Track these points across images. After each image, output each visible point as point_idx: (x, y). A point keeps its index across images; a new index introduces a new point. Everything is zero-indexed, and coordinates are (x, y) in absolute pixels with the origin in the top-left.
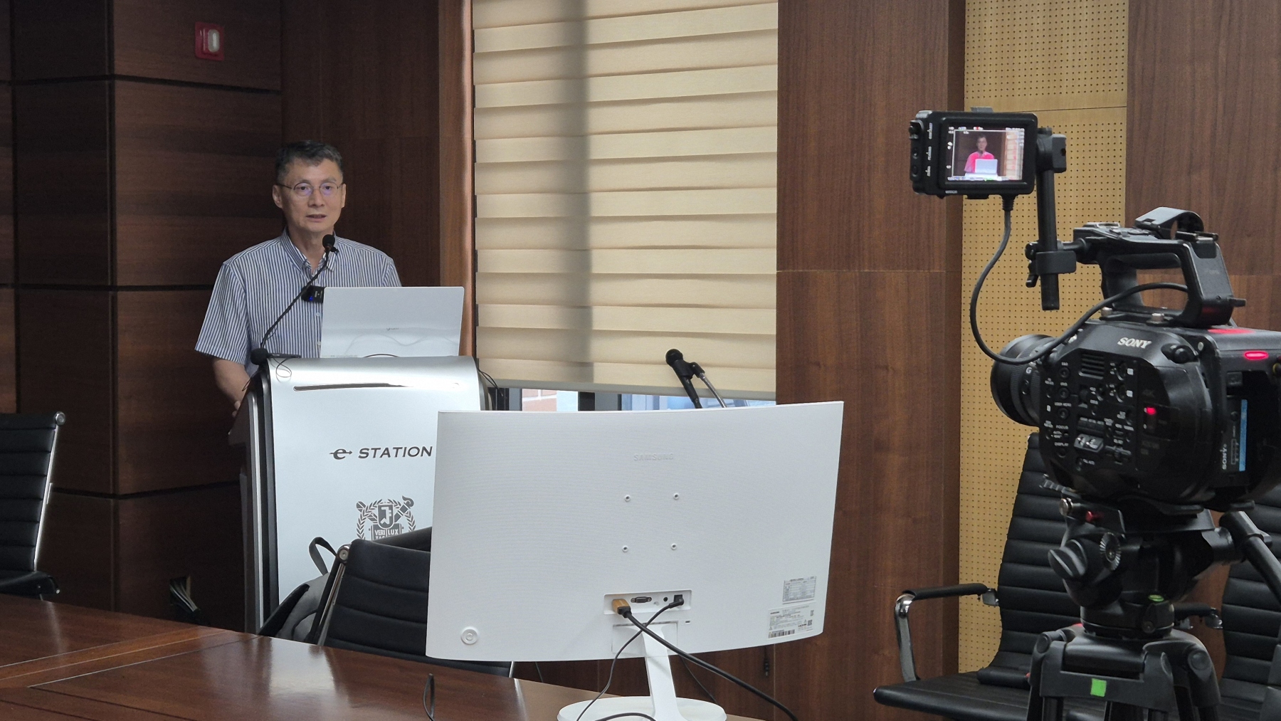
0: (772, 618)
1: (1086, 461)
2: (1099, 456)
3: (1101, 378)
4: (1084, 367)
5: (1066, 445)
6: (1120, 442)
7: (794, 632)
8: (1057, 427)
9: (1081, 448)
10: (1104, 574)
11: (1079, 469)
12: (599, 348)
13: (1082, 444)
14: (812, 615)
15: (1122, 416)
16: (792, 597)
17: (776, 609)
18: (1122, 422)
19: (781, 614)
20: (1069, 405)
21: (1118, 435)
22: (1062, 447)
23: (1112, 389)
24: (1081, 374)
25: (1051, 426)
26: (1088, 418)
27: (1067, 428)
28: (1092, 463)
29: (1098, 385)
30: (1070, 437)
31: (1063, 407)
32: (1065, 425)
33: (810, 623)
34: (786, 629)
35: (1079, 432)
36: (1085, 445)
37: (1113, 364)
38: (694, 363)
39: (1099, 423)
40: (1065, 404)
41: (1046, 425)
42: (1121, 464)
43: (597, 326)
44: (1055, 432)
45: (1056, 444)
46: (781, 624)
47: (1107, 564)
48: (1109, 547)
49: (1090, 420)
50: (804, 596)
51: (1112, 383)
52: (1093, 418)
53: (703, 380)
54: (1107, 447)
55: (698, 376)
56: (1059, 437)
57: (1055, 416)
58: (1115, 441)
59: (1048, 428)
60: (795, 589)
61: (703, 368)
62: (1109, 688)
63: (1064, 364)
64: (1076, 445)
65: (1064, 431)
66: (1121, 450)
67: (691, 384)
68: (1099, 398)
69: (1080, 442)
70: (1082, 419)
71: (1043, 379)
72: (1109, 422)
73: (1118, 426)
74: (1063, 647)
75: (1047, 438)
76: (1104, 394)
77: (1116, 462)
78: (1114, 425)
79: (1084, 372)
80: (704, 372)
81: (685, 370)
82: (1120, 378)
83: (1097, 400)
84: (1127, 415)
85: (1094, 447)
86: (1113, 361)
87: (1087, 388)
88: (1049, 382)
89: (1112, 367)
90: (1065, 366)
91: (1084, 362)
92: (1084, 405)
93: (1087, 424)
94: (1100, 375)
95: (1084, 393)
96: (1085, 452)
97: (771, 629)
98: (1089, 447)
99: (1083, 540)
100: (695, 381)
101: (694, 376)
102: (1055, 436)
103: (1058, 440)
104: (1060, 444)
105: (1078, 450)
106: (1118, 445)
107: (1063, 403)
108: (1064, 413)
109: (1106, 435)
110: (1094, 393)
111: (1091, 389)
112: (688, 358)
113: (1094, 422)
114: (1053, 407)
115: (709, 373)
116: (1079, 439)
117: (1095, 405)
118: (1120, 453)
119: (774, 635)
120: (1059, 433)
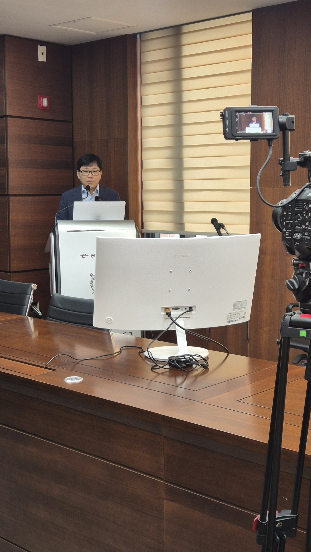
0: (228, 316)
1: (297, 243)
2: (300, 240)
3: (301, 210)
4: (297, 206)
5: (291, 237)
6: (307, 234)
7: (237, 320)
8: (287, 230)
9: (295, 238)
10: (304, 288)
11: (295, 247)
12: (187, 218)
13: (296, 236)
14: (245, 314)
15: (307, 224)
16: (237, 308)
17: (229, 312)
18: (307, 226)
19: (232, 314)
20: (292, 222)
21: (306, 232)
22: (289, 238)
23: (305, 213)
24: (296, 209)
25: (285, 230)
26: (298, 226)
27: (291, 231)
28: (299, 244)
29: (301, 213)
30: (291, 234)
31: (289, 222)
32: (290, 230)
33: (244, 317)
34: (234, 320)
35: (295, 232)
36: (296, 237)
37: (305, 204)
38: (222, 224)
39: (301, 228)
40: (290, 221)
41: (284, 230)
42: (307, 243)
43: (186, 210)
44: (286, 233)
45: (287, 237)
46: (232, 318)
47: (305, 283)
48: (306, 277)
49: (299, 227)
50: (242, 307)
51: (305, 211)
52: (299, 226)
53: (224, 229)
54: (303, 237)
55: (223, 228)
56: (288, 234)
57: (286, 227)
58: (305, 234)
59: (284, 231)
60: (238, 305)
61: (225, 225)
62: (307, 333)
63: (290, 205)
64: (294, 237)
65: (290, 232)
66: (307, 237)
67: (220, 232)
68: (301, 217)
69: (295, 236)
70: (297, 227)
71: (283, 212)
72: (304, 226)
73: (306, 228)
74: (290, 318)
75: (284, 235)
76: (302, 216)
77: (306, 242)
78: (305, 227)
79: (297, 208)
80: (225, 227)
81: (218, 226)
82: (307, 209)
83: (300, 218)
84: (309, 223)
85: (299, 237)
86: (305, 202)
87: (297, 214)
88: (285, 213)
89: (305, 205)
90: (290, 206)
91: (298, 204)
92: (297, 221)
93: (297, 229)
94: (301, 209)
95: (297, 216)
96: (296, 240)
97: (228, 320)
98: (297, 238)
99: (298, 275)
100: (222, 231)
101: (221, 228)
102: (287, 234)
103: (288, 236)
104: (288, 237)
105: (294, 239)
106: (307, 236)
107: (289, 221)
108: (290, 225)
109: (302, 232)
110: (299, 216)
111: (299, 214)
112: (219, 221)
113: (300, 227)
114: (286, 223)
115: (227, 227)
116: (295, 235)
117: (299, 221)
118: (307, 239)
119: (229, 322)
120: (288, 233)
